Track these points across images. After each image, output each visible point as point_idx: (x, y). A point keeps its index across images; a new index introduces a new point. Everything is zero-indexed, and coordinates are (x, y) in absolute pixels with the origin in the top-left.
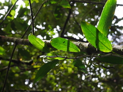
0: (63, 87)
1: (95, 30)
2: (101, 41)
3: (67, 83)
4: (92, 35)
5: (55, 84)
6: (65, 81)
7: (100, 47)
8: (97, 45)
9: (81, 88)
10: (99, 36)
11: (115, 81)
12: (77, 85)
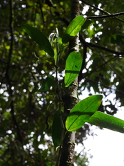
0: (19, 44)
1: (92, 111)
2: (79, 118)
3: (26, 49)
4: (86, 108)
5: (23, 33)
6: (28, 46)
7: (71, 117)
8: (75, 113)
9: (20, 69)
10: (85, 116)
11: (32, 113)
12: (24, 63)
